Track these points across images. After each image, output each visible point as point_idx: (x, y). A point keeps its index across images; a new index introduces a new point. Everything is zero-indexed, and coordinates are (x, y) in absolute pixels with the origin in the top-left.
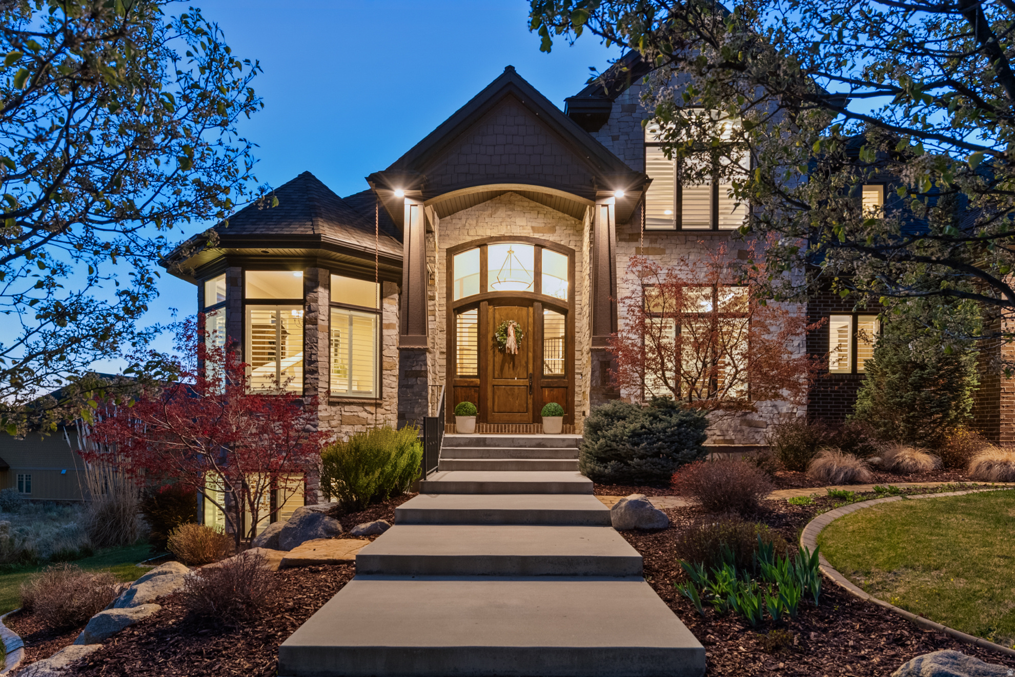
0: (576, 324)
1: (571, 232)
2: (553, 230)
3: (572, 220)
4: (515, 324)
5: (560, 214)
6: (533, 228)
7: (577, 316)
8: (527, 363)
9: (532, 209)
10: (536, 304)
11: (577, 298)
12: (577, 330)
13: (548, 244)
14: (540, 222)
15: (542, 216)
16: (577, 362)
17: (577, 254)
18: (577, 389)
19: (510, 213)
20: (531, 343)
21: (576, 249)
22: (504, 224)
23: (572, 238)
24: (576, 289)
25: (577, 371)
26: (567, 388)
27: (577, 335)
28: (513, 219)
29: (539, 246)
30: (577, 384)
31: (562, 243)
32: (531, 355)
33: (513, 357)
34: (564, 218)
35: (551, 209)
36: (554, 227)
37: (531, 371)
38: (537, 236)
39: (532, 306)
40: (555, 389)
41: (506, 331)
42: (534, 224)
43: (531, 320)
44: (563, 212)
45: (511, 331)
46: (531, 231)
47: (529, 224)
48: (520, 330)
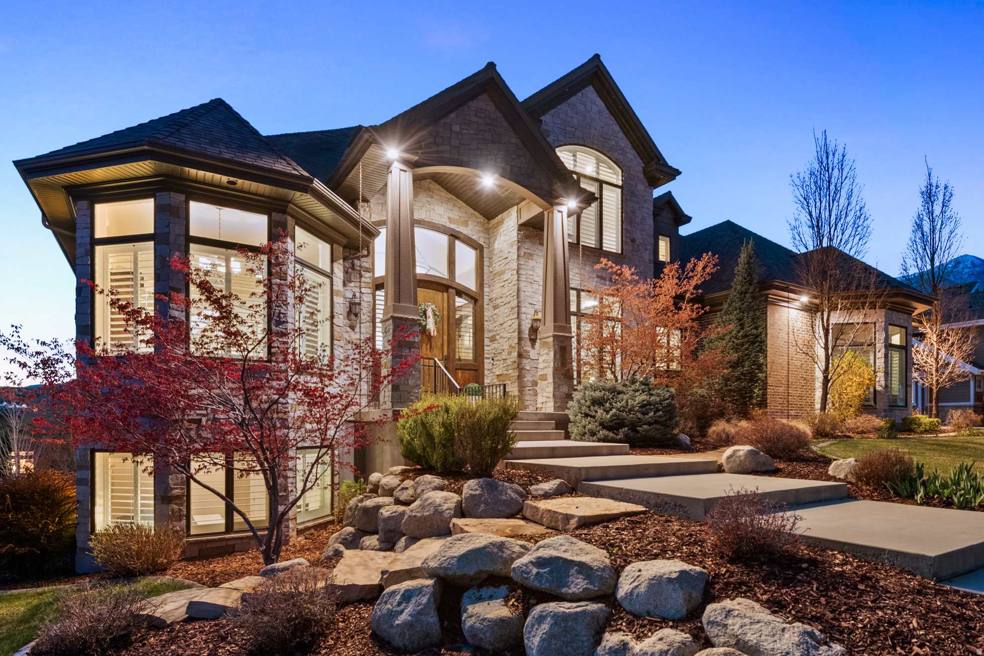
0: (485, 313)
1: (481, 229)
2: (465, 224)
3: (481, 219)
4: (433, 307)
5: (472, 211)
6: (449, 218)
7: (485, 306)
8: (442, 345)
9: (449, 200)
10: (451, 290)
11: (486, 290)
12: (486, 319)
13: (461, 236)
14: (455, 214)
15: (457, 209)
16: (486, 348)
17: (485, 249)
18: (486, 372)
19: (429, 199)
20: (446, 327)
21: (485, 245)
22: (424, 209)
23: (482, 235)
24: (485, 282)
25: (486, 356)
26: (476, 370)
27: (486, 323)
28: (432, 206)
29: (454, 236)
30: (486, 367)
31: (474, 237)
32: (445, 338)
33: (430, 337)
34: (475, 215)
35: (464, 205)
36: (467, 221)
37: (446, 353)
38: (453, 226)
39: (447, 292)
40: (467, 372)
41: (425, 313)
42: (451, 215)
43: (446, 305)
44: (475, 210)
45: (429, 313)
46: (448, 221)
47: (446, 214)
48: (438, 314)
